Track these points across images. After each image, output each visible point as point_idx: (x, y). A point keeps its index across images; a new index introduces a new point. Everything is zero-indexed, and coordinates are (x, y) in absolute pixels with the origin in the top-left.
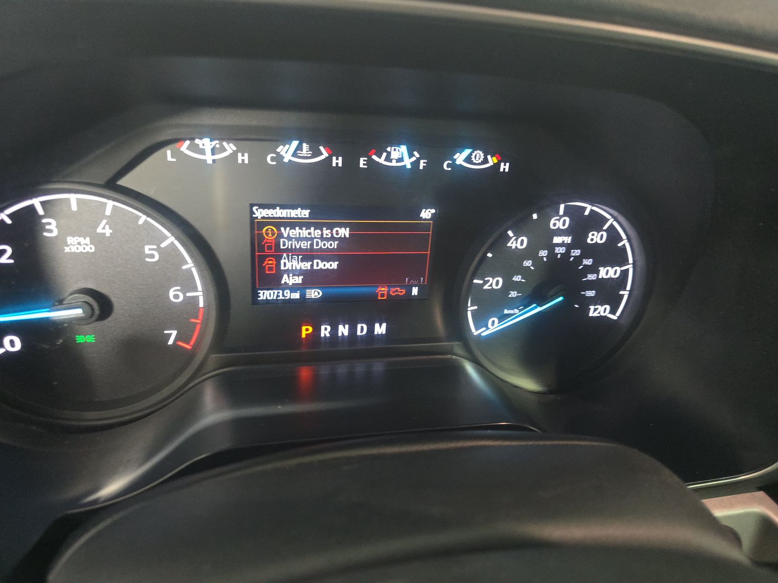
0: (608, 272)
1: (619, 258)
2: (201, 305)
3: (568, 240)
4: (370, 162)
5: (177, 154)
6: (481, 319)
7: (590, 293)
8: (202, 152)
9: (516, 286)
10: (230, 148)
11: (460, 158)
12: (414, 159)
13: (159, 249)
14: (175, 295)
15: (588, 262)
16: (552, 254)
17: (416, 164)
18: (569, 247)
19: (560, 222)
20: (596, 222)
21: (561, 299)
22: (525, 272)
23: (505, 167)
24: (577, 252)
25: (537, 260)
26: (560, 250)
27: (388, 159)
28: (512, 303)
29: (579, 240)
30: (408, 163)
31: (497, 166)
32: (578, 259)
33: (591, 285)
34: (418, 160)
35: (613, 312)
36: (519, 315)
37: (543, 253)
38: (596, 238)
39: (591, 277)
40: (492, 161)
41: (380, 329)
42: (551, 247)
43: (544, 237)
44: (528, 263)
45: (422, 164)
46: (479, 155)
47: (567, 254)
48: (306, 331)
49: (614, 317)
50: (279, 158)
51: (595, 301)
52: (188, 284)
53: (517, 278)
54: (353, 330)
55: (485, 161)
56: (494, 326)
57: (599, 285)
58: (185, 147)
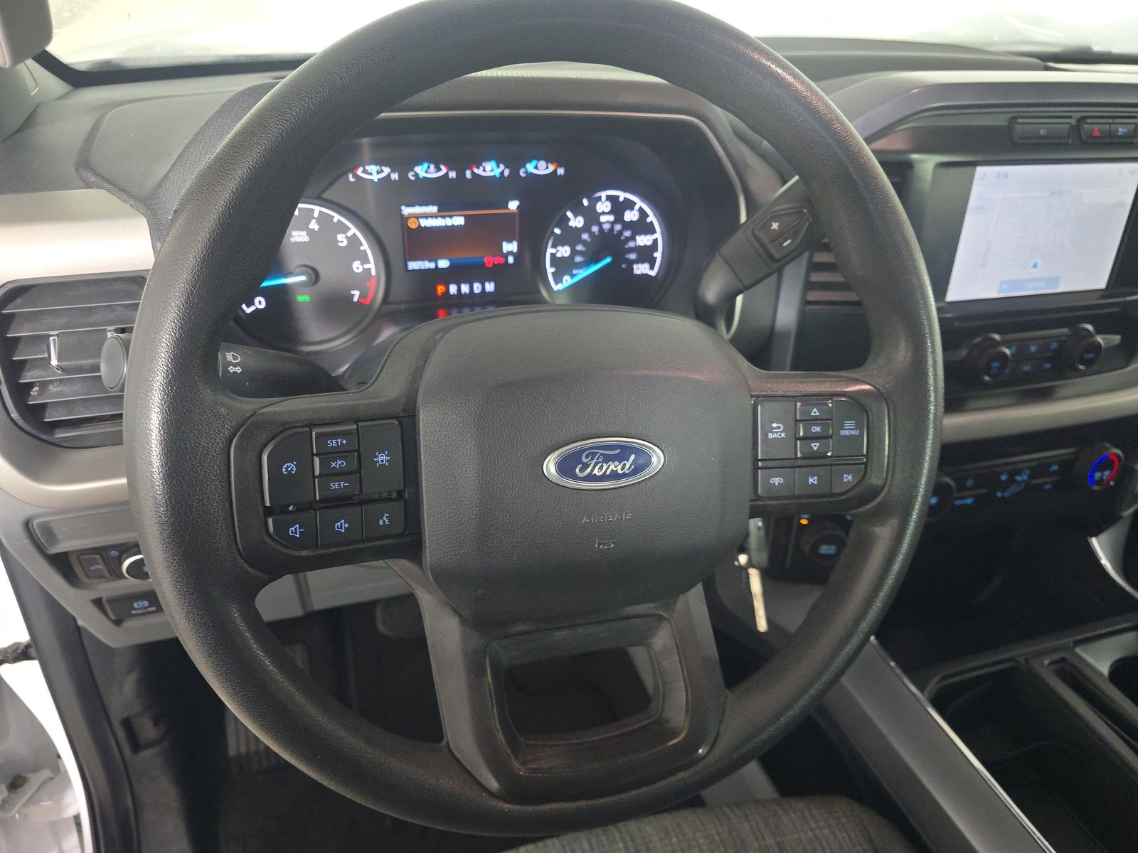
0: (643, 240)
1: (650, 229)
2: (373, 272)
3: (611, 218)
4: (473, 173)
5: (356, 176)
6: (558, 279)
7: (633, 256)
8: (371, 174)
9: (580, 253)
10: (387, 170)
11: (530, 167)
12: (500, 170)
13: (347, 237)
14: (357, 267)
15: (628, 233)
16: (601, 229)
17: (502, 173)
18: (613, 224)
19: (603, 206)
20: (630, 205)
21: (608, 260)
22: (584, 243)
23: (561, 171)
24: (618, 227)
25: (592, 234)
26: (607, 227)
27: (484, 170)
28: (580, 266)
29: (619, 218)
30: (497, 172)
31: (555, 171)
32: (620, 233)
33: (631, 250)
34: (503, 171)
35: (652, 268)
36: (583, 274)
37: (595, 229)
38: (630, 216)
39: (631, 244)
40: (551, 168)
41: (490, 287)
42: (600, 224)
43: (592, 217)
44: (585, 236)
45: (507, 173)
46: (542, 164)
47: (612, 229)
48: (440, 289)
49: (653, 273)
50: (416, 175)
51: (638, 261)
52: (365, 260)
53: (580, 247)
54: (471, 288)
55: (547, 168)
56: (568, 281)
57: (638, 249)
58: (360, 172)
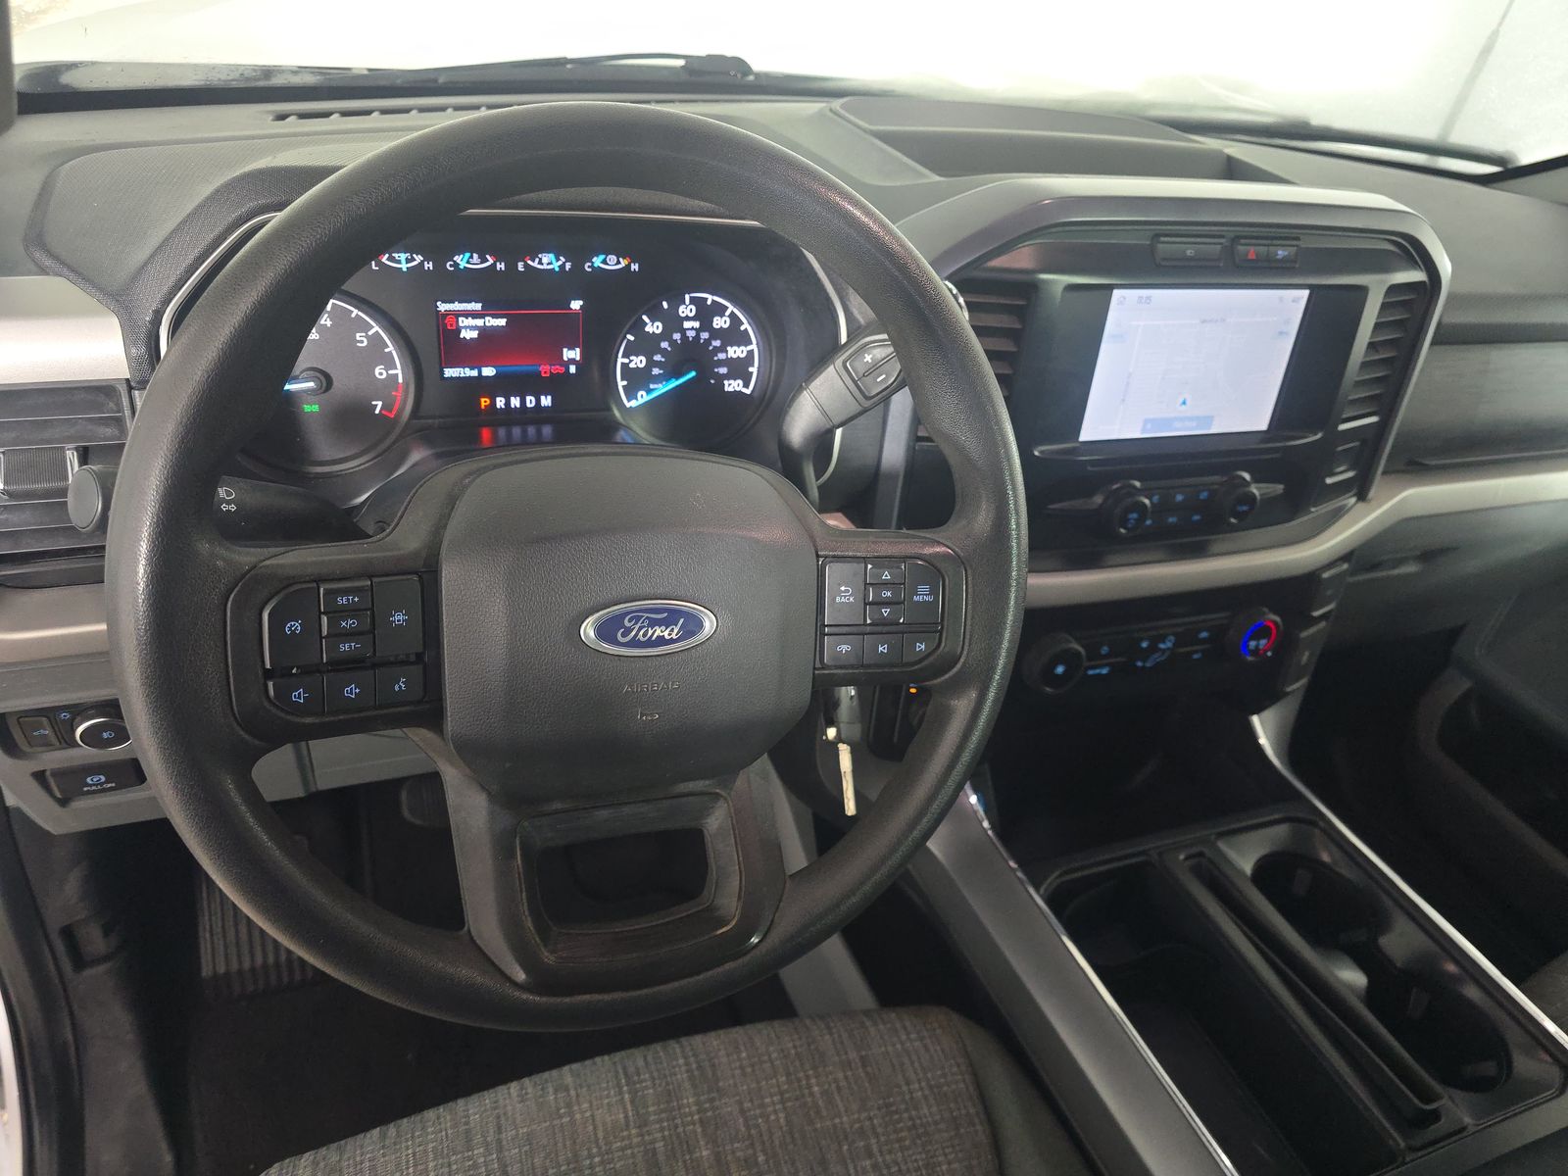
0: (735, 352)
1: (743, 339)
2: (400, 380)
3: (697, 324)
4: (526, 266)
5: (379, 264)
6: (631, 395)
7: (723, 370)
8: (399, 262)
9: (658, 364)
10: (419, 258)
11: (597, 261)
12: (560, 263)
13: (367, 337)
14: (380, 372)
15: (717, 343)
16: (684, 336)
17: (562, 267)
18: (698, 331)
19: (686, 310)
20: (720, 310)
21: (693, 374)
22: (663, 352)
23: (635, 267)
24: (705, 335)
25: (672, 343)
26: (691, 334)
27: (540, 263)
28: (658, 379)
29: (706, 325)
30: (556, 266)
31: (628, 266)
32: (708, 342)
33: (721, 363)
34: (564, 263)
35: (746, 385)
36: (661, 389)
37: (677, 336)
38: (720, 322)
39: (721, 356)
40: (624, 263)
41: (546, 401)
42: (683, 331)
43: (674, 323)
44: (664, 345)
45: (568, 266)
46: (612, 259)
47: (697, 337)
48: (484, 402)
49: (748, 391)
50: (456, 265)
51: (728, 377)
52: (391, 365)
53: (658, 358)
54: (523, 402)
55: (618, 263)
56: (643, 397)
57: (728, 362)
58: (384, 259)
